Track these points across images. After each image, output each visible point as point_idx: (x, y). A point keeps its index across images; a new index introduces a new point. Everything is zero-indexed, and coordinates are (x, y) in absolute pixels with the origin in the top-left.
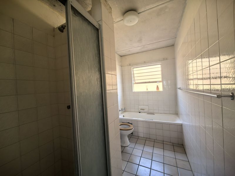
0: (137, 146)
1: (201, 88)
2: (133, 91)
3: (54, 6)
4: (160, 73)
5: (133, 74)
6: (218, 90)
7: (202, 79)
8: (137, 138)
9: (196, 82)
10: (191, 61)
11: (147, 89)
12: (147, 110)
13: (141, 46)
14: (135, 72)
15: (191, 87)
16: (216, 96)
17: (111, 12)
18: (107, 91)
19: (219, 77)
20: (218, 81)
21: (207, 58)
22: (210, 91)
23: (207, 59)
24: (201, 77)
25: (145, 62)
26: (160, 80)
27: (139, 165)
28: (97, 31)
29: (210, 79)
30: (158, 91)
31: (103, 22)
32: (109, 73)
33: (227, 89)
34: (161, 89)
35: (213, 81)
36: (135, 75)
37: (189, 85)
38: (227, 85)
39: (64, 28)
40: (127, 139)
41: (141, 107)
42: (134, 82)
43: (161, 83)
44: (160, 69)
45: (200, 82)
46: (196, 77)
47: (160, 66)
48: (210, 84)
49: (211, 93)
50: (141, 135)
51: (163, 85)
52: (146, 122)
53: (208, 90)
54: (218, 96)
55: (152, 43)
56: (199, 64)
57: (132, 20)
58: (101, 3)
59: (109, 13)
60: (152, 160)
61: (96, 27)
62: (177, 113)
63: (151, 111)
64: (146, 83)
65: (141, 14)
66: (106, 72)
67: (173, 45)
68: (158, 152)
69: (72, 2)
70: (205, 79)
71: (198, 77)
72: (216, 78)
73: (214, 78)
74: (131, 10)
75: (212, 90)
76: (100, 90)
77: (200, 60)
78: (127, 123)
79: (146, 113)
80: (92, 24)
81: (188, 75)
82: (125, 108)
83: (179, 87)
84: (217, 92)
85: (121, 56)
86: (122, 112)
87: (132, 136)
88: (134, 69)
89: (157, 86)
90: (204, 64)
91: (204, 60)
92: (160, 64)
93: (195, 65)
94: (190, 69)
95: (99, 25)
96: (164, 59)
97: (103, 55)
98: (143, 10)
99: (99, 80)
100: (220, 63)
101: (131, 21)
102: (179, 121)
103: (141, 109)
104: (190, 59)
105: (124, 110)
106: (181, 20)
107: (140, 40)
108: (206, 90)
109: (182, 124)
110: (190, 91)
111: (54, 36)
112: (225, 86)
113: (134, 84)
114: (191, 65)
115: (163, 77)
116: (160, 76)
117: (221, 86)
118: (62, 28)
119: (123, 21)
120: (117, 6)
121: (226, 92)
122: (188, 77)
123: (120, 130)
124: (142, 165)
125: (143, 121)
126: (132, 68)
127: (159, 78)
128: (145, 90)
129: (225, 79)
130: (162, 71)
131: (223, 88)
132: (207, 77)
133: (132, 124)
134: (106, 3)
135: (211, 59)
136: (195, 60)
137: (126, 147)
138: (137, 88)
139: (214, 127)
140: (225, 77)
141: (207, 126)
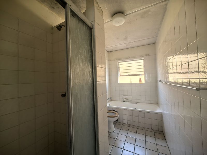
0: (122, 132)
1: (180, 81)
2: (119, 83)
3: (53, 8)
4: (143, 67)
5: (119, 67)
6: (196, 83)
7: (181, 73)
8: (122, 124)
9: (175, 75)
10: (171, 57)
11: (131, 81)
12: (130, 100)
13: (126, 43)
14: (120, 66)
15: (171, 80)
16: (195, 89)
17: (102, 14)
18: (98, 82)
19: (197, 72)
20: (196, 75)
21: (186, 54)
22: (189, 84)
23: (186, 56)
24: (180, 71)
25: (129, 58)
26: (143, 73)
27: (123, 149)
28: (90, 30)
29: (189, 73)
30: (141, 83)
31: (96, 22)
32: (99, 66)
33: (205, 82)
34: (143, 81)
35: (192, 75)
36: (121, 69)
37: (168, 78)
38: (205, 79)
39: (61, 27)
40: (113, 125)
41: (125, 97)
42: (119, 75)
43: (143, 76)
44: (142, 64)
45: (180, 76)
46: (176, 71)
47: (142, 61)
48: (189, 78)
49: (190, 86)
50: (125, 122)
51: (145, 78)
52: (130, 110)
53: (187, 83)
54: (197, 88)
55: (136, 41)
56: (179, 60)
57: (120, 21)
58: (94, 6)
59: (101, 15)
60: (135, 145)
61: (90, 27)
62: (157, 103)
63: (134, 101)
64: (130, 75)
65: (127, 16)
66: (97, 66)
67: (154, 43)
68: (140, 137)
69: (70, 5)
70: (184, 73)
71: (178, 71)
72: (194, 72)
73: (192, 73)
74: (119, 13)
75: (191, 83)
76: (92, 81)
77: (179, 56)
78: (113, 111)
79: (130, 103)
80: (86, 24)
81: (168, 70)
82: (111, 97)
83: (159, 80)
84: (195, 85)
85: (108, 52)
86: (109, 101)
87: (117, 123)
88: (120, 63)
89: (140, 79)
90: (183, 60)
91: (183, 56)
92: (143, 59)
93: (174, 60)
94: (170, 64)
95: (93, 25)
96: (146, 55)
97: (95, 50)
98: (129, 12)
99: (91, 72)
100: (198, 59)
101: (118, 22)
102: (159, 111)
103: (125, 99)
104: (170, 55)
105: (111, 99)
106: (162, 22)
107: (126, 39)
108: (185, 83)
109: (162, 113)
110: (170, 83)
111: (52, 34)
112: (203, 80)
113: (119, 76)
114: (171, 61)
115: (145, 71)
116: (143, 70)
117: (199, 79)
118: (60, 27)
119: (111, 22)
120: (107, 9)
121: (204, 85)
122: (168, 71)
123: (108, 117)
124: (126, 150)
125: (127, 110)
126: (118, 62)
127: (142, 71)
128: (129, 82)
129: (203, 73)
130: (144, 65)
131: (201, 81)
132: (186, 71)
133: (117, 112)
134: (99, 7)
135: (190, 56)
136: (175, 56)
137: (111, 133)
138: (122, 80)
139: (192, 116)
140: (203, 72)
141: (186, 115)
